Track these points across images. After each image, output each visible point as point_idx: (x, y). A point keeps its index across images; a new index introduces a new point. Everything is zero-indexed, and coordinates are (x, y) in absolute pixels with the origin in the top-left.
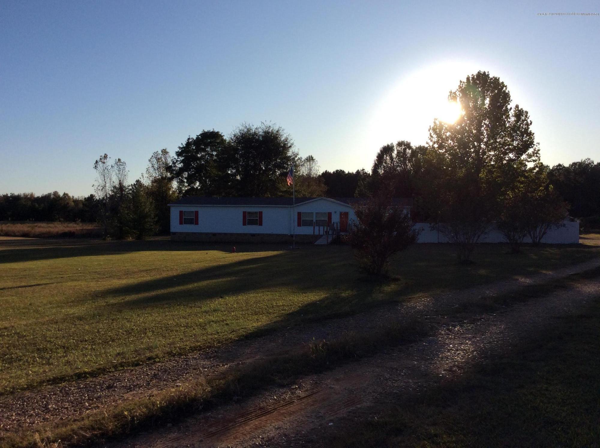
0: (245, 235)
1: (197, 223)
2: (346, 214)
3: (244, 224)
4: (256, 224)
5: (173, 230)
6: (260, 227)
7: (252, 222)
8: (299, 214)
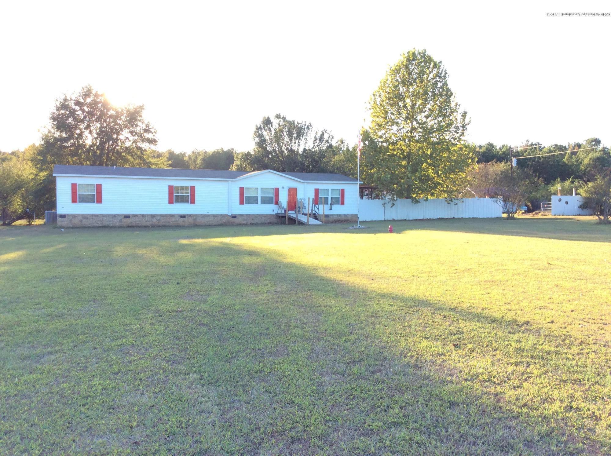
0: (172, 216)
1: (99, 201)
2: (295, 190)
3: (171, 202)
4: (187, 202)
5: (60, 210)
6: (192, 205)
7: (181, 200)
8: (242, 190)
